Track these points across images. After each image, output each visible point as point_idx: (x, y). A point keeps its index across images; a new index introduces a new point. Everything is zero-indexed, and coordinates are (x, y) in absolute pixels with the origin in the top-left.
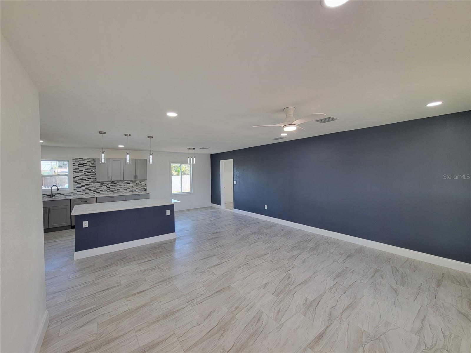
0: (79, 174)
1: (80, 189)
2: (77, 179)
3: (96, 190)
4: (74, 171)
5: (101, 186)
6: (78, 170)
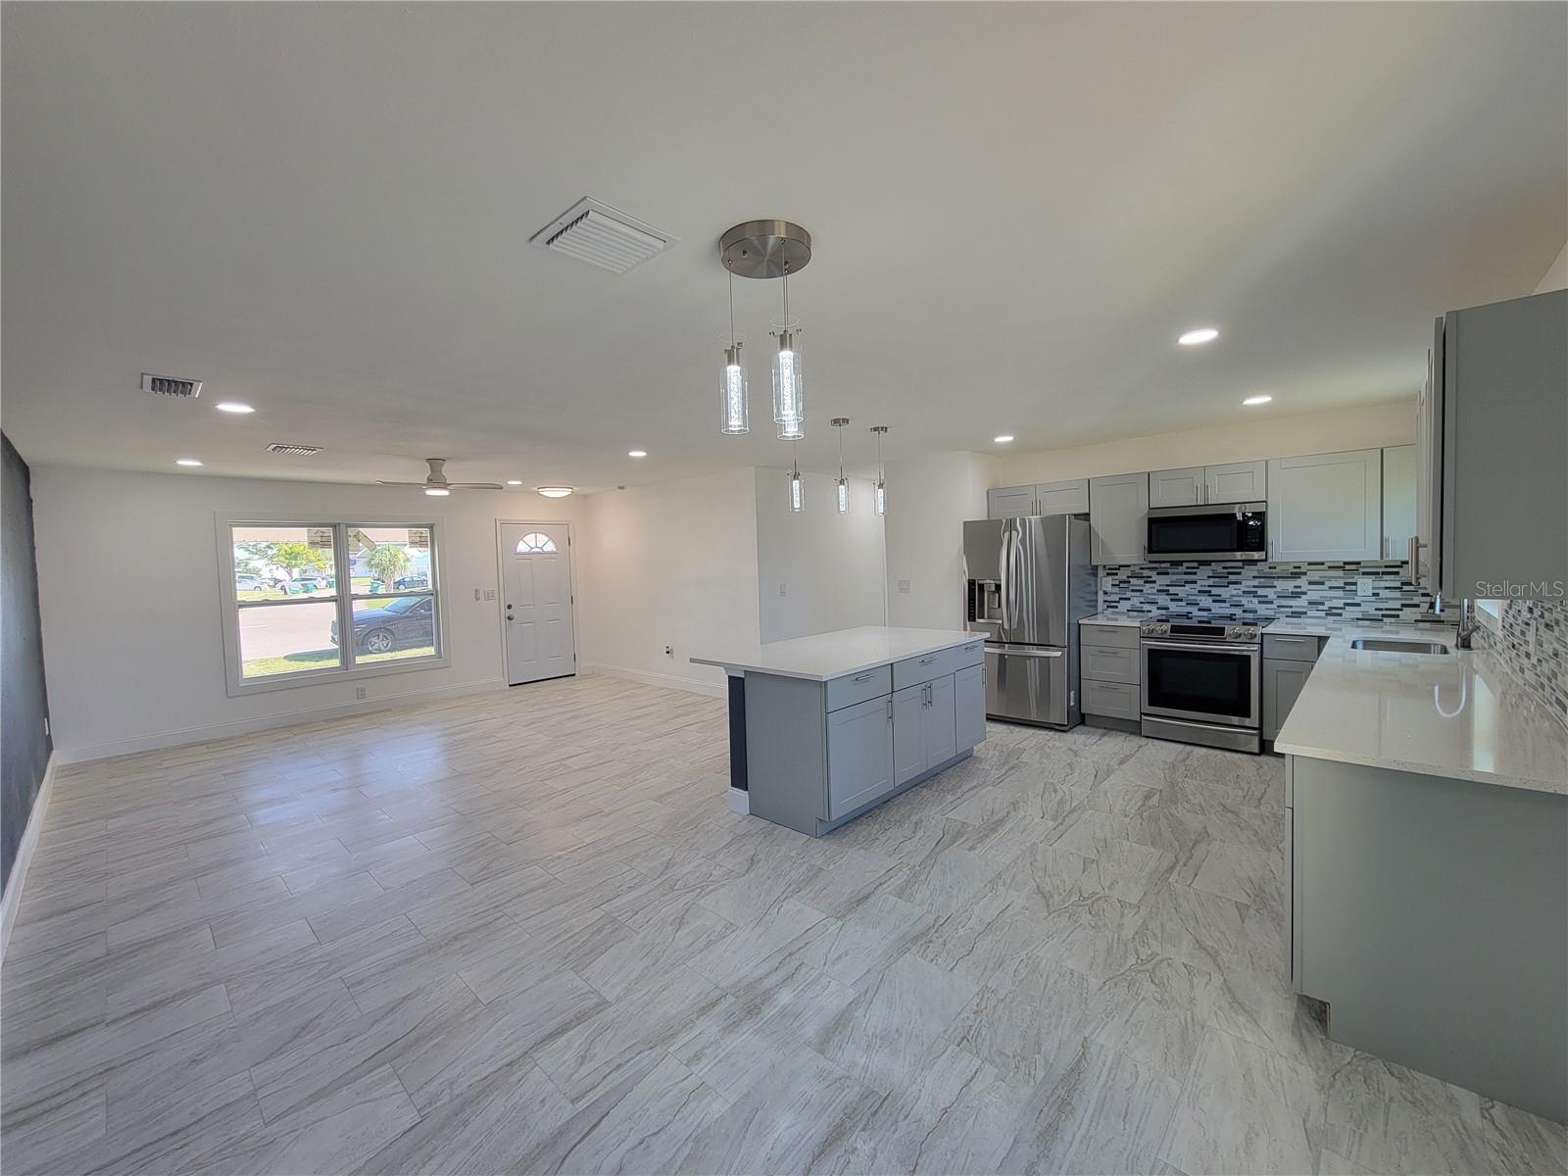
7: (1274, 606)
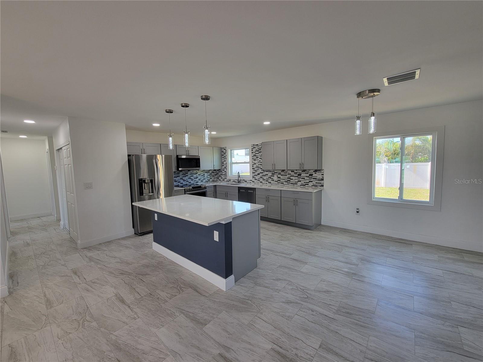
0: (256, 162)
1: (257, 177)
2: (255, 166)
3: (268, 180)
4: (253, 158)
5: (273, 175)
6: (255, 157)
7: (193, 181)
